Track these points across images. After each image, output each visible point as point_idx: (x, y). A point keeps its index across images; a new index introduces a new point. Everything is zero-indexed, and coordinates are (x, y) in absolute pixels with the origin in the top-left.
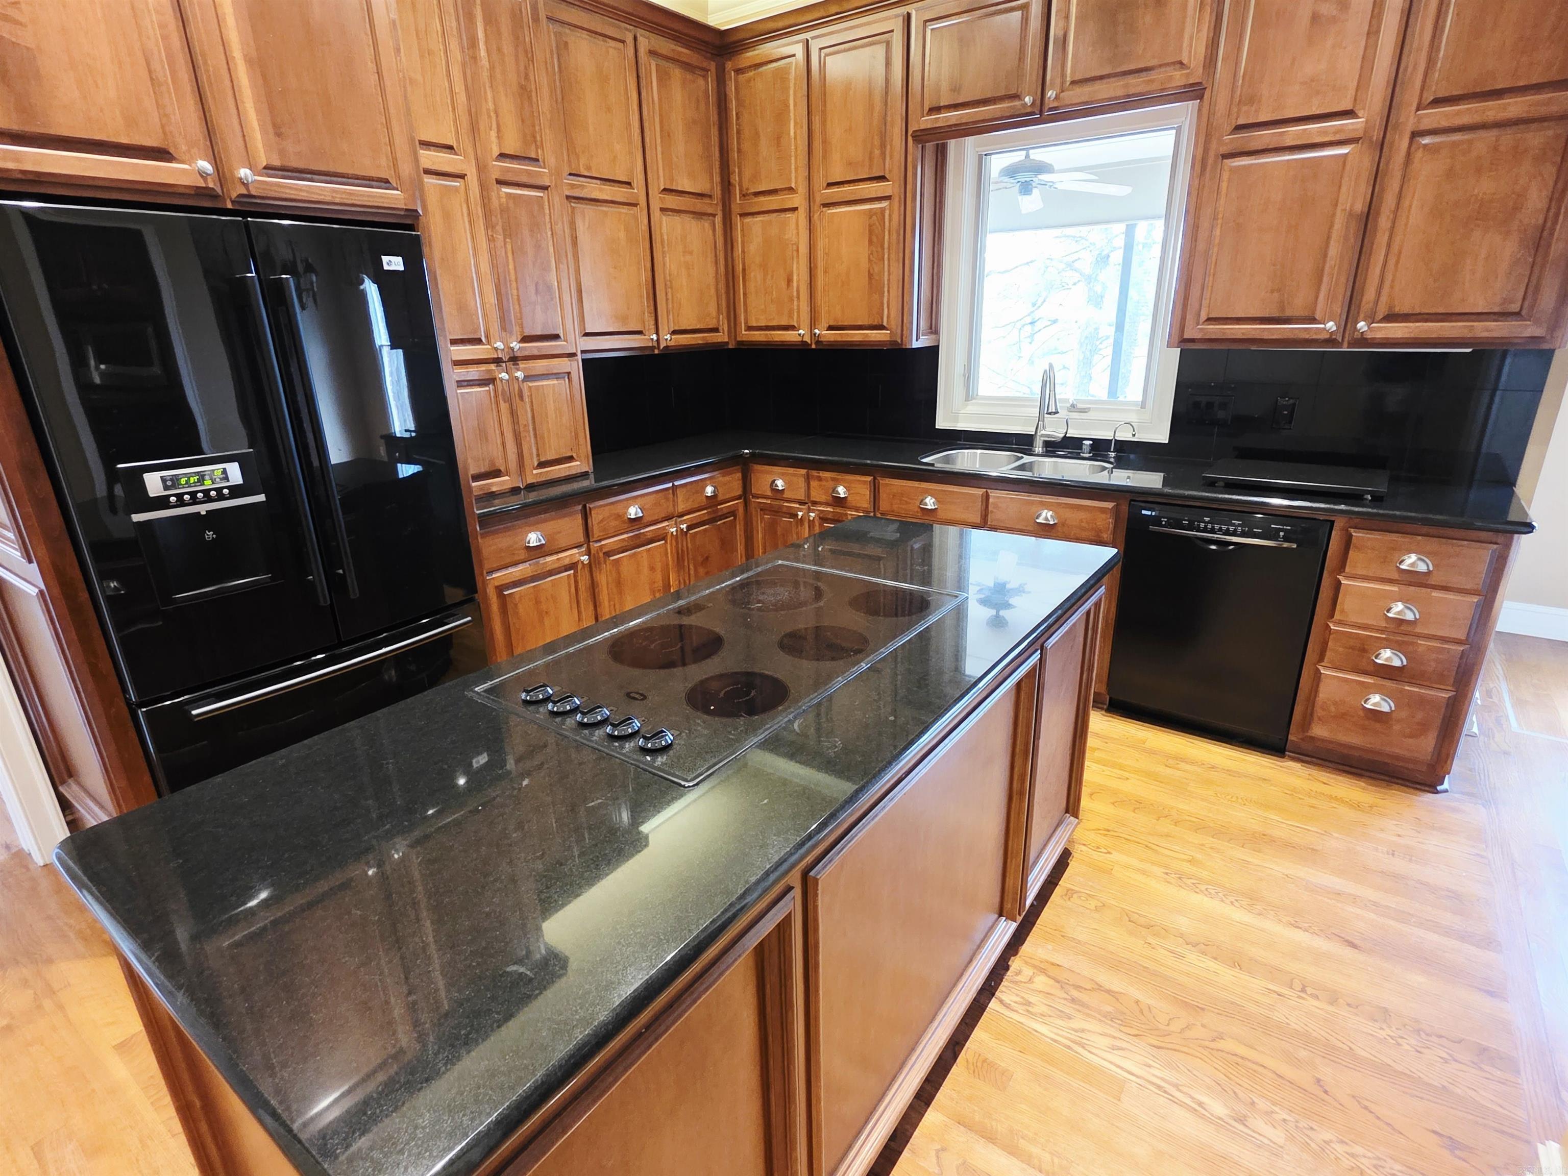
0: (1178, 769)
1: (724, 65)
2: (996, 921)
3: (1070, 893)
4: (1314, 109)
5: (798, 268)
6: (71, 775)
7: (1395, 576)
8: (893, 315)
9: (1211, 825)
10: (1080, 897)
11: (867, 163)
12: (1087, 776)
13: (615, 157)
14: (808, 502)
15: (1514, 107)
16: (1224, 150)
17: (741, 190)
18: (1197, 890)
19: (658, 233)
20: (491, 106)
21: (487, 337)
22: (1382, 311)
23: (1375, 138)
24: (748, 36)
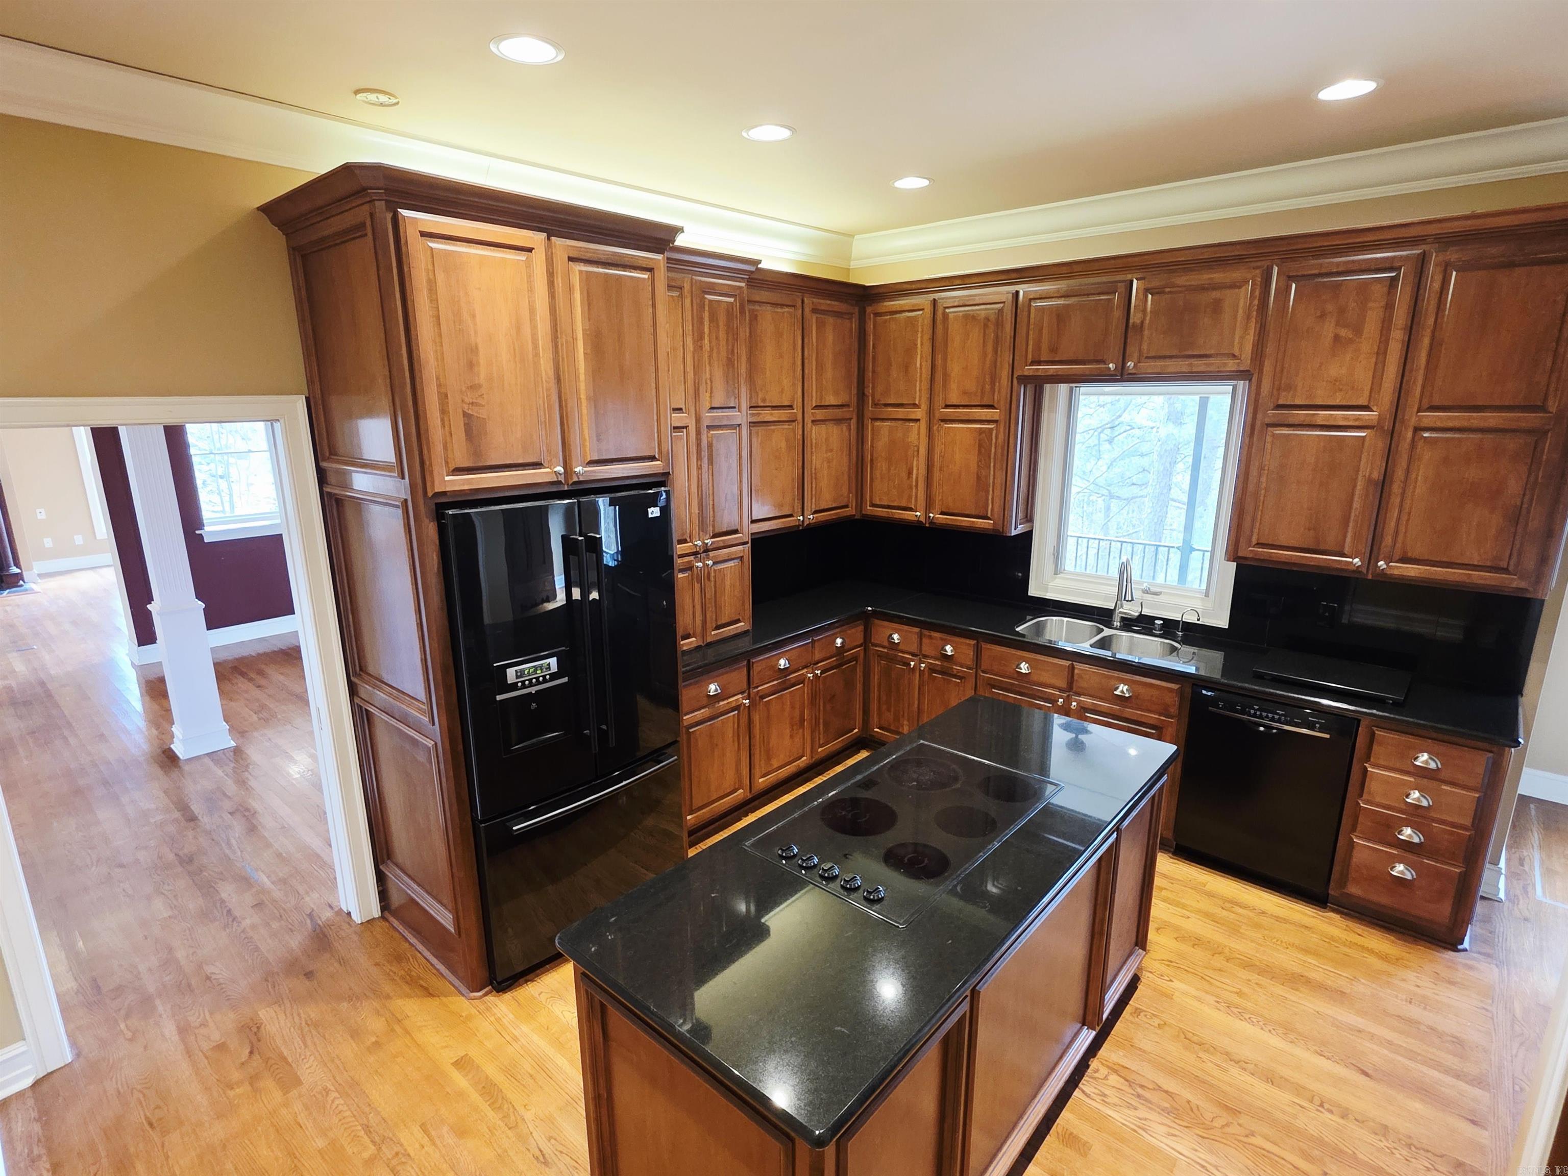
0: (1233, 912)
1: (864, 308)
2: (1081, 1029)
3: (1137, 1012)
4: (1338, 401)
5: (918, 466)
6: (389, 858)
7: (1412, 769)
8: (996, 510)
9: (1258, 964)
10: (1146, 1016)
11: (979, 394)
12: (1154, 912)
13: (783, 389)
14: (919, 655)
15: (1492, 419)
16: (1267, 421)
17: (873, 400)
18: (1242, 1018)
19: (809, 439)
20: (708, 376)
21: (690, 537)
22: (1398, 554)
23: (1386, 428)
24: (888, 291)
